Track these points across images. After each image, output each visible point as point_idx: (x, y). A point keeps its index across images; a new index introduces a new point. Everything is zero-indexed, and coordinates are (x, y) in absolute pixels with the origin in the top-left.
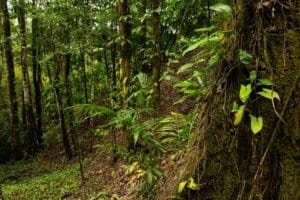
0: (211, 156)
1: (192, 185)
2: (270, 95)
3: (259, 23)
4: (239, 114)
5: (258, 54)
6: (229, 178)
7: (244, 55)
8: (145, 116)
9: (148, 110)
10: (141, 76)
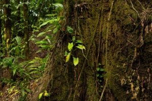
0: (55, 78)
1: (46, 94)
2: (81, 47)
3: (76, 14)
4: (68, 57)
5: (76, 28)
6: (64, 88)
7: (69, 29)
8: (21, 60)
9: (22, 56)
10: (17, 38)
